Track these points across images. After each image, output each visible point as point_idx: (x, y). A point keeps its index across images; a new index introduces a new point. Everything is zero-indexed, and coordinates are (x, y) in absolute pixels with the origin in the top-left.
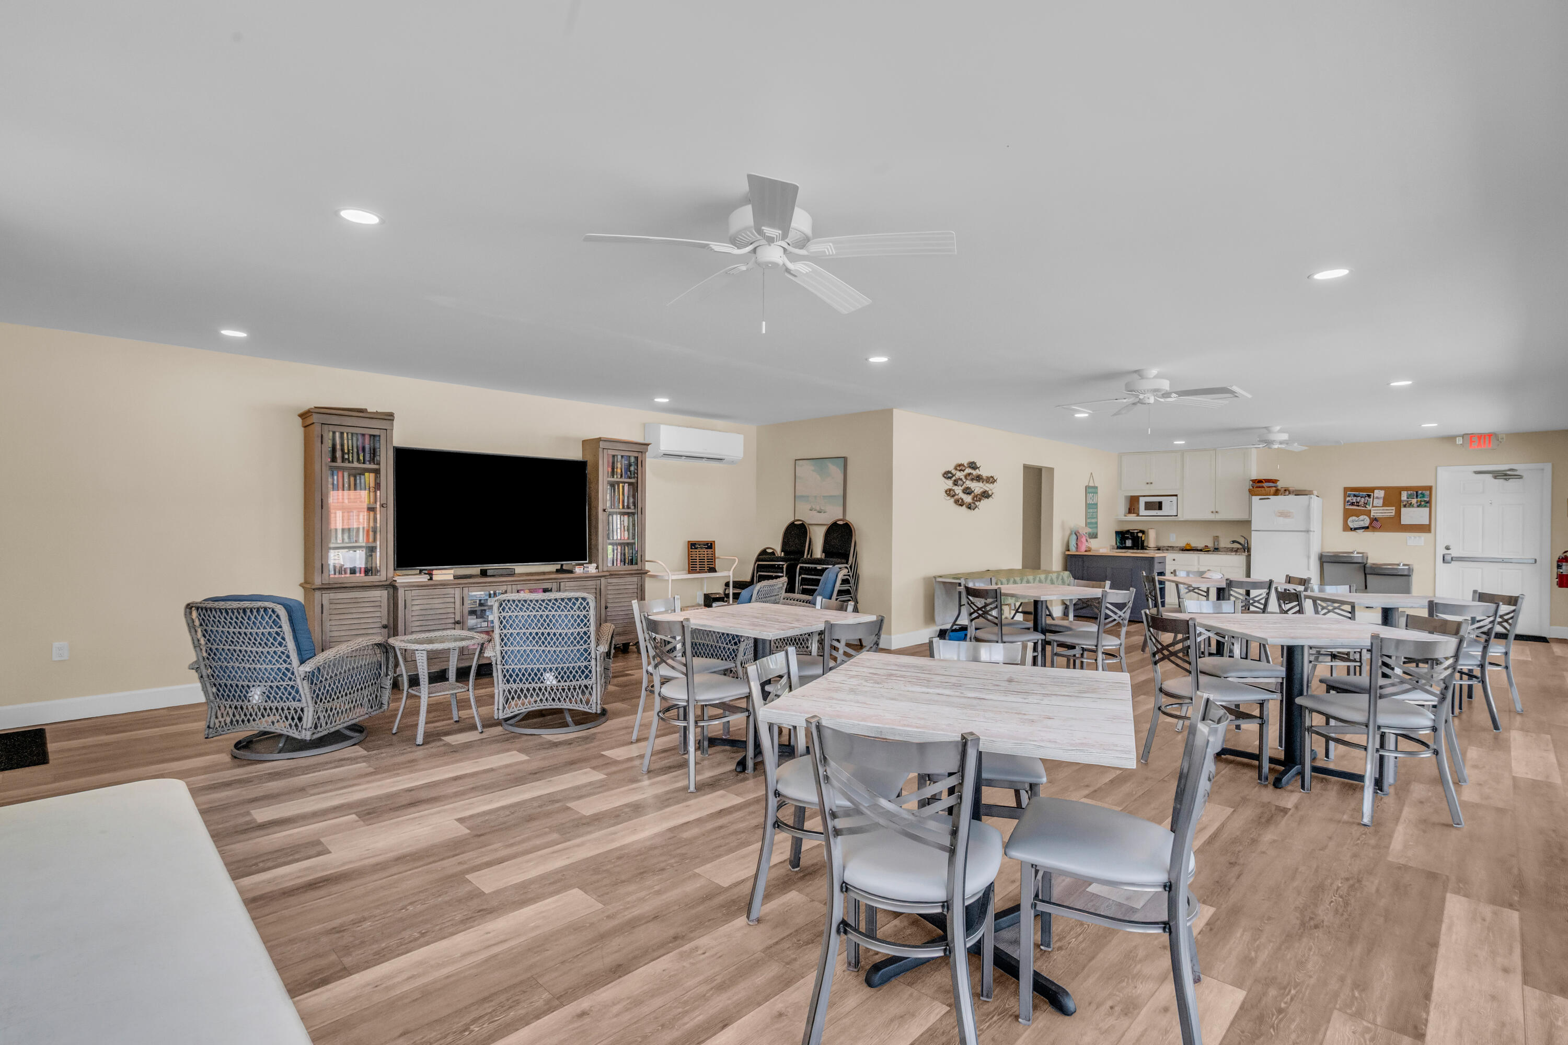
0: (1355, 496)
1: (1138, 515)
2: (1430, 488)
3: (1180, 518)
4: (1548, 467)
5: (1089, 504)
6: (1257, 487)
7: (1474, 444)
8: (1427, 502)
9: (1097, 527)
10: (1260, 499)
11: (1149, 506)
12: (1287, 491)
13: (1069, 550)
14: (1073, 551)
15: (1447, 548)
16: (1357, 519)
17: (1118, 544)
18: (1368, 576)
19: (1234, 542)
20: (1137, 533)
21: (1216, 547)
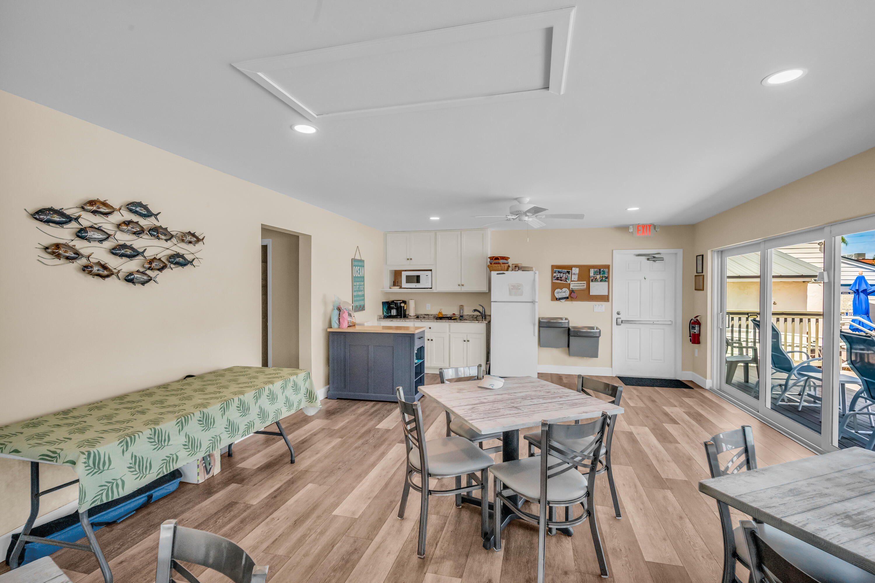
0: (559, 272)
1: (401, 288)
2: (608, 267)
3: (434, 290)
4: (680, 252)
5: (356, 277)
6: (494, 264)
7: (640, 232)
8: (606, 278)
9: (364, 300)
10: (498, 274)
11: (409, 279)
12: (517, 267)
13: (331, 327)
14: (335, 328)
15: (618, 314)
16: (561, 291)
17: (385, 314)
18: (570, 337)
19: (475, 310)
20: (400, 303)
21: (461, 315)
